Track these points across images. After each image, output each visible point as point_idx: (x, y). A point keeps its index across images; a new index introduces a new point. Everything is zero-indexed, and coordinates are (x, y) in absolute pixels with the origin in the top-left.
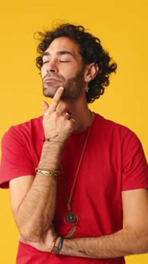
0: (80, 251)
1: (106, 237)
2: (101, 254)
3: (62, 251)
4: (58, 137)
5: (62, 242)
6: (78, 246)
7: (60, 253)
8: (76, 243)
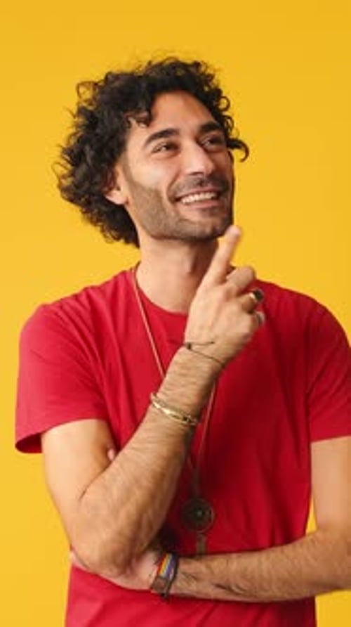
0: (219, 586)
1: (278, 549)
2: (266, 591)
3: (176, 587)
4: (212, 347)
5: (175, 565)
6: (212, 573)
7: (172, 591)
8: (208, 567)
